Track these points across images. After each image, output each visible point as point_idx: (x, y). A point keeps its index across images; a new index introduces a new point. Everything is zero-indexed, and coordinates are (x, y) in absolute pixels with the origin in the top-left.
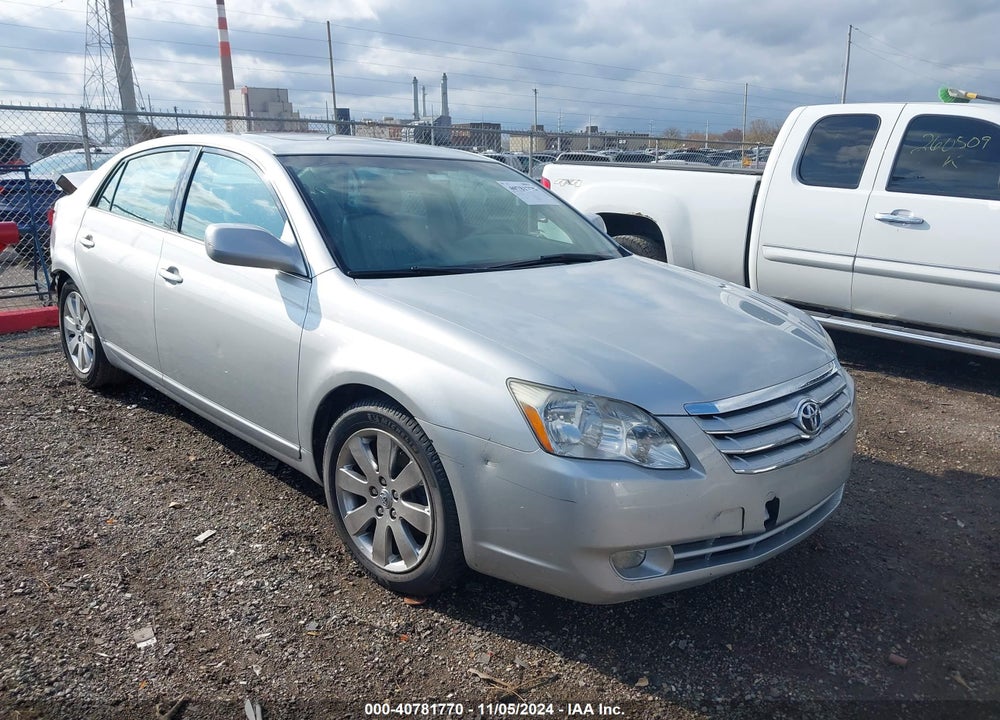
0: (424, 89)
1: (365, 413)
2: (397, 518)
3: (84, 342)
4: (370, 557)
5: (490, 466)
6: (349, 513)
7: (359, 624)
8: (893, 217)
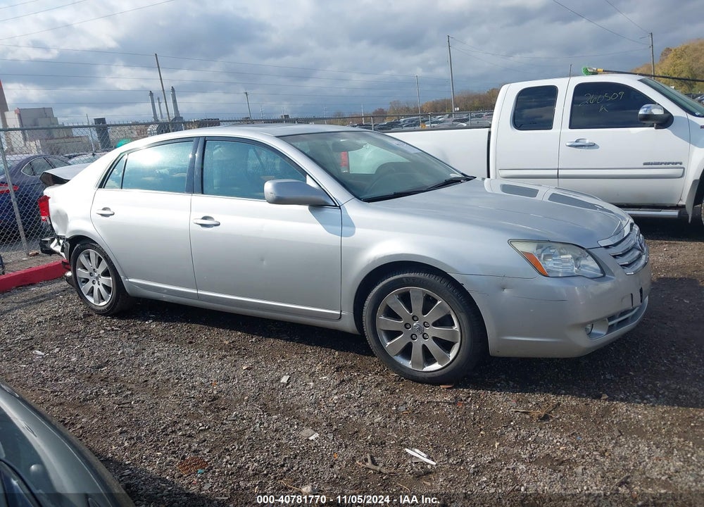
0: (159, 99)
1: (402, 278)
2: (430, 337)
3: (101, 283)
4: (410, 367)
5: (506, 291)
6: (388, 343)
7: (428, 402)
8: (577, 144)
